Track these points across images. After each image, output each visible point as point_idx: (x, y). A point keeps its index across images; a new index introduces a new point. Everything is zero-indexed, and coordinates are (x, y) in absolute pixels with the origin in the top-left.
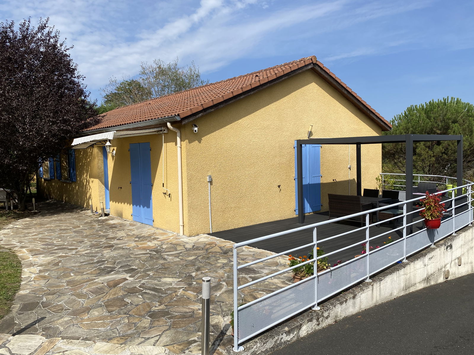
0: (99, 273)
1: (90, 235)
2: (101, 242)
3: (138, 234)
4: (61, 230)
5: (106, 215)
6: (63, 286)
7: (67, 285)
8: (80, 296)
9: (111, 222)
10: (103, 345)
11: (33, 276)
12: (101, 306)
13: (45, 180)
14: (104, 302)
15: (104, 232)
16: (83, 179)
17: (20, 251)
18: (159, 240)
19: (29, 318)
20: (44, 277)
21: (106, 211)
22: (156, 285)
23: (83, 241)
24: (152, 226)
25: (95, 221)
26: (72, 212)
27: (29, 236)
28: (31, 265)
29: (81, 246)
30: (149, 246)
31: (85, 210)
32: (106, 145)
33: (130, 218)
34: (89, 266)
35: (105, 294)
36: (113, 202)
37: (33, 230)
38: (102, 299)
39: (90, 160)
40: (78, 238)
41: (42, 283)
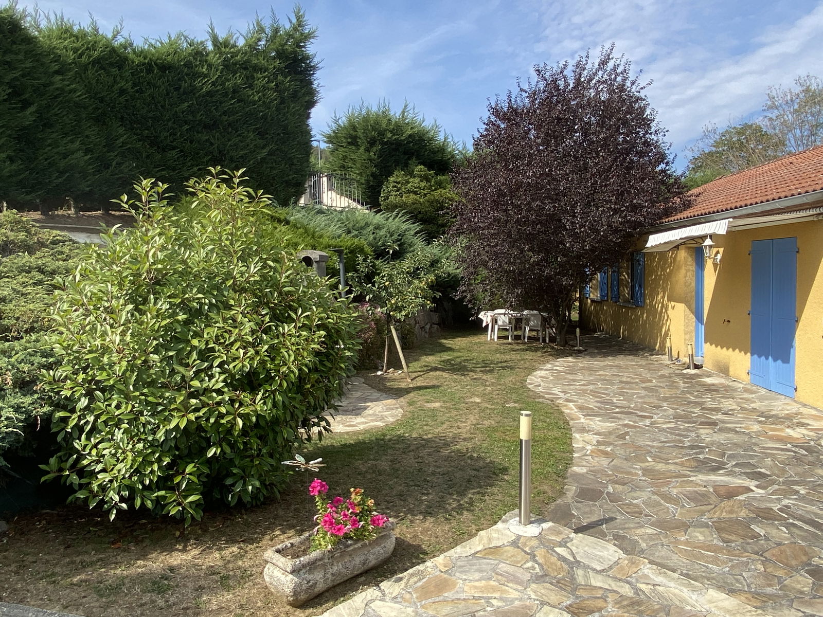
0: (696, 467)
1: (671, 398)
2: (694, 413)
3: (763, 409)
4: (621, 382)
5: (697, 367)
6: (637, 475)
7: (644, 475)
8: (668, 498)
9: (709, 380)
10: (723, 598)
11: (589, 447)
12: (707, 526)
13: (592, 301)
14: (712, 520)
15: (696, 397)
16: (656, 303)
17: (566, 406)
18: (809, 427)
19: (591, 512)
20: (606, 454)
21: (698, 360)
22: (816, 514)
23: (661, 407)
24: (793, 399)
25: (678, 375)
26: (635, 355)
27: (575, 385)
28: (583, 430)
29: (658, 414)
30: (790, 437)
31: (657, 354)
32: (705, 244)
33: (746, 378)
34: (677, 451)
35: (712, 507)
36: (711, 345)
37: (580, 377)
38: (707, 515)
39: (671, 271)
40: (652, 400)
41: (605, 462)
